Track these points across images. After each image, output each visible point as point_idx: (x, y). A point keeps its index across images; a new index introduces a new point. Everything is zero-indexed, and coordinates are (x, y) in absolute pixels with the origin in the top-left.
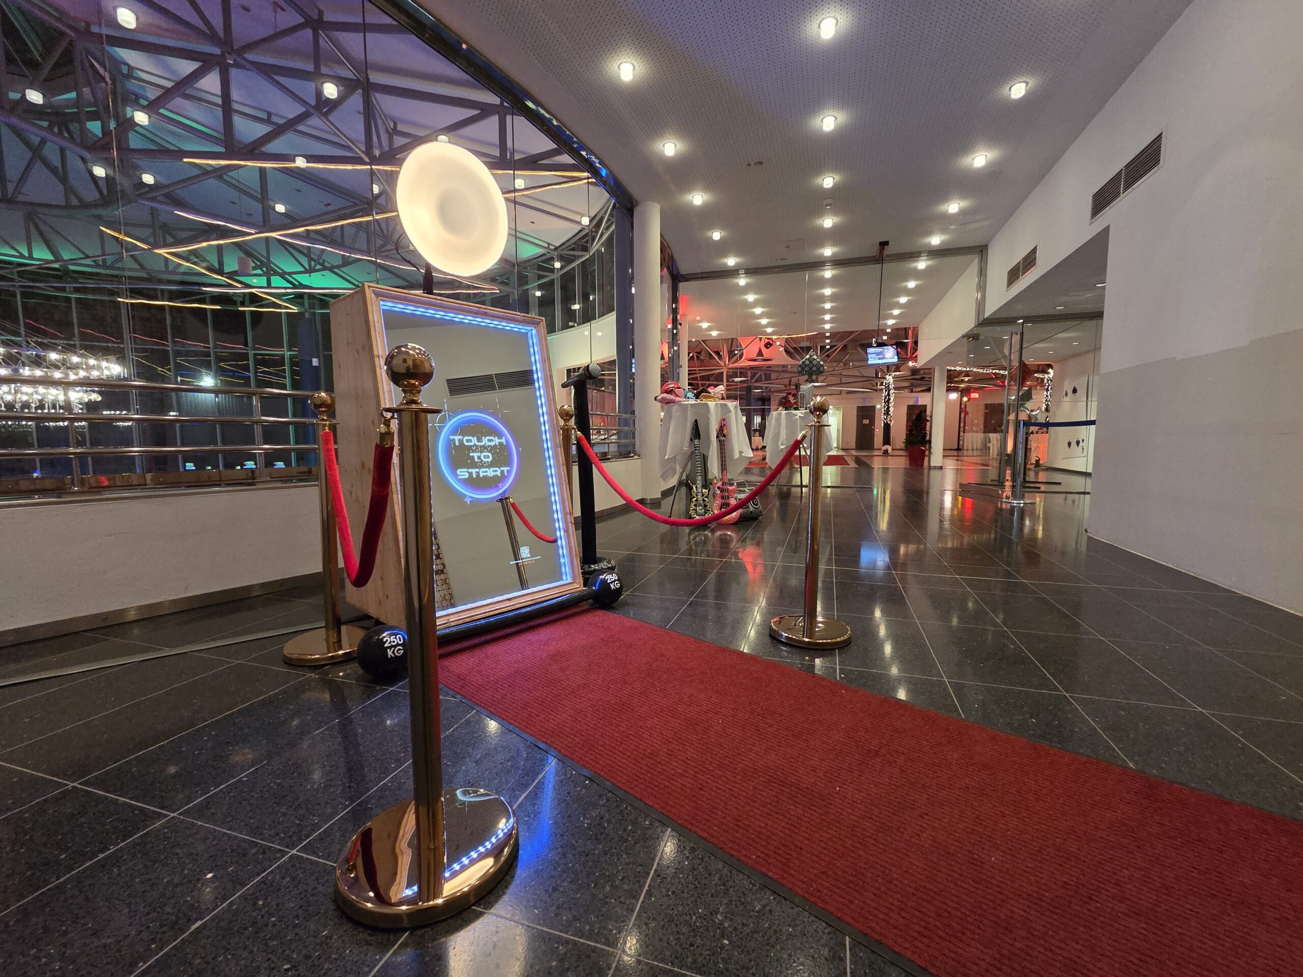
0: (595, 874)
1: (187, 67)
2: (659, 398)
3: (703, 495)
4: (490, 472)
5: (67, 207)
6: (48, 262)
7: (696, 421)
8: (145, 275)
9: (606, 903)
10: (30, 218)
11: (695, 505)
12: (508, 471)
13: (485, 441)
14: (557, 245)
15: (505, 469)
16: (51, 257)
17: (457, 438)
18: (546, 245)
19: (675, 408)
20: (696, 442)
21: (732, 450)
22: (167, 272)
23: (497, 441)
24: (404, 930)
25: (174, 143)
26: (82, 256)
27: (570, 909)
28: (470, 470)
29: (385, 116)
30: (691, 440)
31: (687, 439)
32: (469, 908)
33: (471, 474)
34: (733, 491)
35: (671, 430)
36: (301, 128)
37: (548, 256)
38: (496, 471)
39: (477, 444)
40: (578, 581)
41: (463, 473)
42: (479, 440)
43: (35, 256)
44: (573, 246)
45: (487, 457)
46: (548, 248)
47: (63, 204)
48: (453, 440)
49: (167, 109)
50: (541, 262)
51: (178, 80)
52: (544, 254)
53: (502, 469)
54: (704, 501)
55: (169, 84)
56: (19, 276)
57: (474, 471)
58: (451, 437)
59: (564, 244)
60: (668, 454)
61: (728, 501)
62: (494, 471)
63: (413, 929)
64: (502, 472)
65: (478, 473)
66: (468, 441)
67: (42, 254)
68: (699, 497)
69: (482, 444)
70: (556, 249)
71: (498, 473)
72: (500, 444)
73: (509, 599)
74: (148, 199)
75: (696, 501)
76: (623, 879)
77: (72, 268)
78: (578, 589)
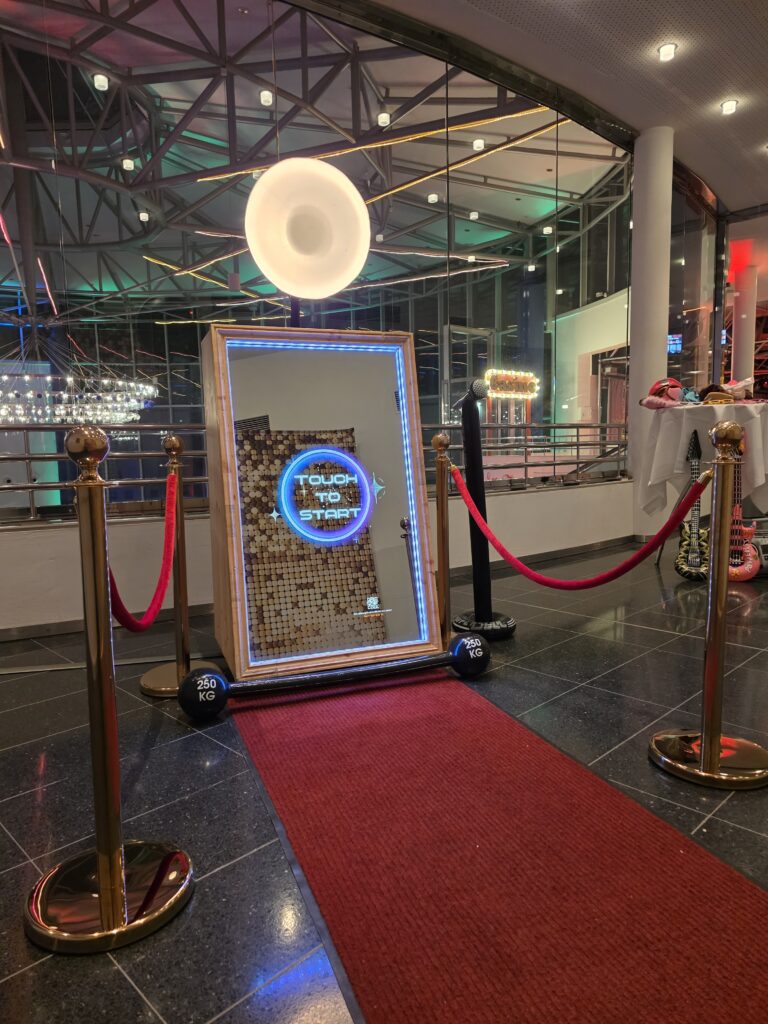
0: (219, 962)
1: (201, 85)
2: (644, 402)
3: (699, 537)
4: (337, 514)
5: (120, 242)
6: (116, 293)
7: (695, 432)
8: (180, 295)
9: (207, 994)
10: (101, 256)
11: (687, 552)
12: (358, 513)
13: (334, 479)
14: (583, 192)
15: (355, 510)
16: (116, 289)
17: (301, 478)
18: (568, 195)
19: (665, 415)
20: (694, 462)
21: (753, 473)
22: (195, 290)
23: (346, 479)
24: (50, 952)
25: (200, 163)
26: (134, 284)
27: (175, 986)
28: (314, 512)
29: (376, 84)
30: (687, 459)
31: (681, 457)
32: (105, 952)
33: (315, 515)
34: (751, 534)
35: (658, 445)
36: (298, 119)
37: (573, 208)
38: (345, 512)
39: (324, 483)
40: (436, 643)
41: (307, 514)
42: (327, 479)
43: (105, 289)
44: (605, 190)
45: (334, 497)
46: (571, 199)
47: (117, 240)
48: (298, 480)
49: (188, 131)
50: (564, 218)
51: (194, 99)
52: (567, 208)
53: (351, 510)
54: (700, 545)
55: (187, 106)
56: (97, 309)
57: (319, 512)
58: (296, 477)
59: (591, 190)
60: (652, 478)
61: (740, 548)
62: (341, 513)
63: (57, 954)
64: (351, 514)
65: (323, 515)
66: (314, 480)
67: (109, 287)
68: (694, 541)
69: (331, 482)
70: (582, 197)
71: (347, 515)
72: (351, 482)
73: (347, 655)
74: (177, 223)
75: (689, 545)
76: (239, 977)
77: (130, 296)
78: (435, 652)
